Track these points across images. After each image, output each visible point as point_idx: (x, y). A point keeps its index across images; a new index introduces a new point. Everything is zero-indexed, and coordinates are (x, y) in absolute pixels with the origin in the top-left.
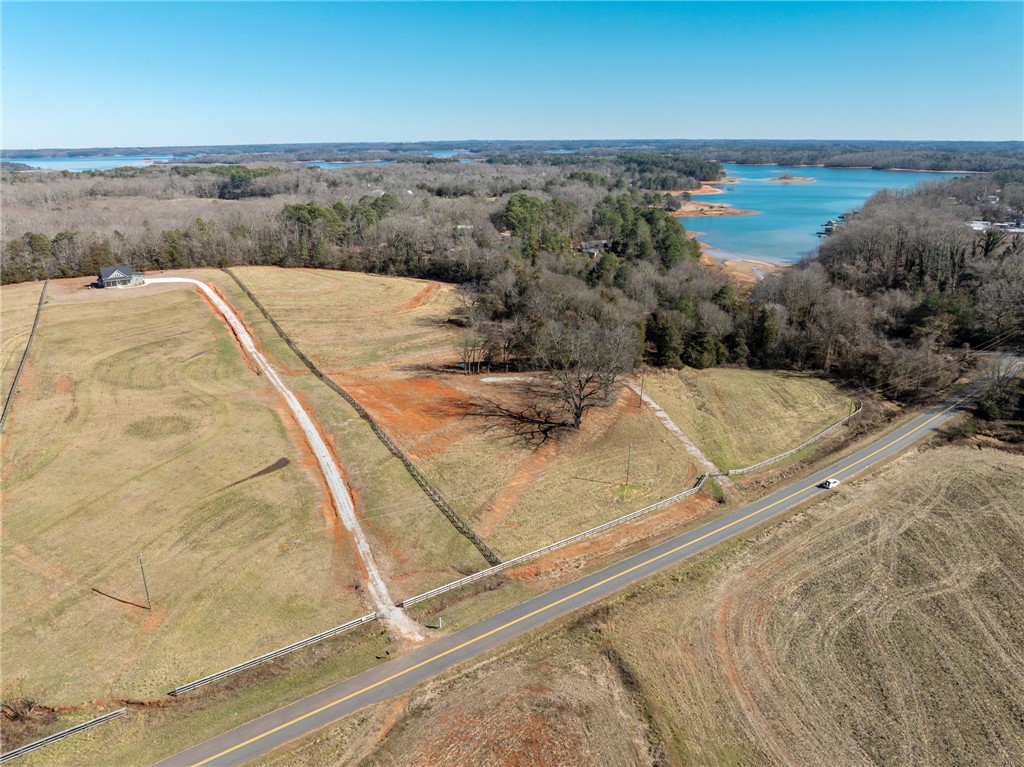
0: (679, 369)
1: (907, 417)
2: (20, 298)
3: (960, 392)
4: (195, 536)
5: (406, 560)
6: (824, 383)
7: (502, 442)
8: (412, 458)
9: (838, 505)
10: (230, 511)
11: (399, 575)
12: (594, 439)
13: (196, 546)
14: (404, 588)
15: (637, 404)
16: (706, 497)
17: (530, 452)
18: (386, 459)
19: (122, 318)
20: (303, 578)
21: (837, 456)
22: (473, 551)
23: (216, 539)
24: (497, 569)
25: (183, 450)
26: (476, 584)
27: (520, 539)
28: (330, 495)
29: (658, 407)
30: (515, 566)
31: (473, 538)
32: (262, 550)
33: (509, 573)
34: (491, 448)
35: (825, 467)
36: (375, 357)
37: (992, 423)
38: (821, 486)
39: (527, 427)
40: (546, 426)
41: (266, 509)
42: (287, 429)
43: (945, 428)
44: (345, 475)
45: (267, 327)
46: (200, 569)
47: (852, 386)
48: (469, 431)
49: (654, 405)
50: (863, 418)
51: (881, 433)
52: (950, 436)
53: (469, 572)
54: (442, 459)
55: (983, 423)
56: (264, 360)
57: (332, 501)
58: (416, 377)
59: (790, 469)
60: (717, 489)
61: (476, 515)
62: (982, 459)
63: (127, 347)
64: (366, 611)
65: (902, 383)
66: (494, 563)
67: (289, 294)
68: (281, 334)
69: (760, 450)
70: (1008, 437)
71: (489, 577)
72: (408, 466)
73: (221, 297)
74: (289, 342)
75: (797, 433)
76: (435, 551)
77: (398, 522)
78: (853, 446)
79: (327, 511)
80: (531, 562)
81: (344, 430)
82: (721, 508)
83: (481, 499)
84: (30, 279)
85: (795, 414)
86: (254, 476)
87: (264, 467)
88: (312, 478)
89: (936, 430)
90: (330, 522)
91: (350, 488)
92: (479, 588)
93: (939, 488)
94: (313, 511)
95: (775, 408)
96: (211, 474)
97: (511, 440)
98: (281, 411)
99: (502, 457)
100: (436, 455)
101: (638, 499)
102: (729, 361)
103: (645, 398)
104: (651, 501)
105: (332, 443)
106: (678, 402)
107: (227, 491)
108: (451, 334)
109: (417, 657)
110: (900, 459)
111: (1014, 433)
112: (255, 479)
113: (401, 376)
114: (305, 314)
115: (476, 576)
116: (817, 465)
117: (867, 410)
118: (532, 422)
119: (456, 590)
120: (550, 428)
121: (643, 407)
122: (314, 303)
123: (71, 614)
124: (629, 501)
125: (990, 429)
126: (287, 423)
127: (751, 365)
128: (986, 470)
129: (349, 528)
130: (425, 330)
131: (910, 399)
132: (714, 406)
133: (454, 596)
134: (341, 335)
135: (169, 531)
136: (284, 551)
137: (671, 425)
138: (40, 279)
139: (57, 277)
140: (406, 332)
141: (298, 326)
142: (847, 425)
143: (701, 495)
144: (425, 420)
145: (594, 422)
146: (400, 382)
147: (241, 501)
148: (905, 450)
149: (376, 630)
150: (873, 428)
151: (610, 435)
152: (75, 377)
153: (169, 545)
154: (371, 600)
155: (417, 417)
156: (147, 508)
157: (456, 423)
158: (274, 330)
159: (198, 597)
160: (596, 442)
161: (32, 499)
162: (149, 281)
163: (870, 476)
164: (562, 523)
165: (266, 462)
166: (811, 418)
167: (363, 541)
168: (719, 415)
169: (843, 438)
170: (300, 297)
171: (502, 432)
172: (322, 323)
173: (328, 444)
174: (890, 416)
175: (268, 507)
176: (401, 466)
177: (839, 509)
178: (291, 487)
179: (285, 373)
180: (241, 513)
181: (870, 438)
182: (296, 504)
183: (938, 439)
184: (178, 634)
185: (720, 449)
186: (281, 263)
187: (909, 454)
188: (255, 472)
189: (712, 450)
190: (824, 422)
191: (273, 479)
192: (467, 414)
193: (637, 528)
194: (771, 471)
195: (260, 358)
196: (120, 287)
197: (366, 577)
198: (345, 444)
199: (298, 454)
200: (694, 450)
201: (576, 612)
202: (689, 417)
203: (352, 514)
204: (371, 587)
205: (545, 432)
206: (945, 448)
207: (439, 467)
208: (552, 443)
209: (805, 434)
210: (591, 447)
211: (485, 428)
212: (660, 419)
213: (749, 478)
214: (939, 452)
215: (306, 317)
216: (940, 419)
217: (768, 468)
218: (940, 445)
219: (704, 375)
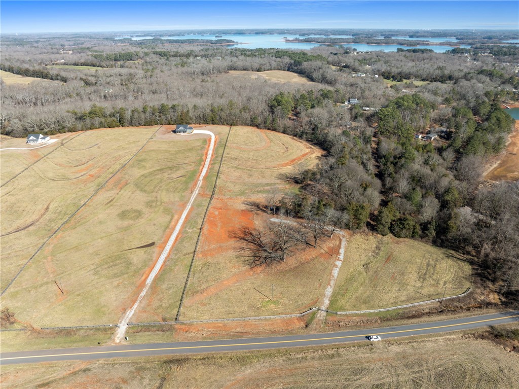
0: (383, 235)
2: (146, 134)
4: (99, 269)
5: (151, 305)
7: (242, 259)
8: (199, 256)
9: (363, 353)
11: (142, 310)
12: (287, 269)
13: (96, 273)
14: (138, 317)
15: (334, 252)
17: (249, 267)
18: (189, 254)
19: (170, 151)
21: (406, 321)
23: (104, 272)
24: (175, 322)
26: (161, 326)
28: (155, 264)
30: (182, 324)
31: (181, 305)
32: (112, 282)
33: (177, 326)
34: (235, 260)
35: (389, 326)
36: (243, 193)
38: (368, 338)
41: (129, 264)
42: (169, 228)
45: (217, 166)
46: (89, 283)
48: (234, 248)
49: (341, 257)
51: (452, 316)
52: (497, 335)
53: (164, 320)
54: (210, 260)
56: (200, 185)
57: (153, 268)
58: (247, 210)
59: (368, 320)
60: (312, 319)
61: (195, 293)
63: (159, 168)
66: (177, 320)
67: (240, 148)
68: (219, 171)
69: (365, 302)
71: (168, 325)
72: (193, 259)
73: (215, 145)
74: (217, 177)
75: (403, 298)
76: (164, 305)
77: (165, 286)
78: (425, 319)
79: (147, 272)
80: (189, 325)
81: (188, 233)
82: (301, 330)
83: (204, 286)
84: (157, 124)
86: (136, 248)
87: (144, 244)
88: (155, 255)
89: (491, 327)
90: (143, 278)
91: (164, 264)
94: (142, 271)
96: (125, 243)
97: (247, 258)
98: (176, 217)
99: (235, 267)
100: (210, 257)
101: (267, 310)
102: (422, 237)
103: (342, 251)
105: (178, 239)
107: (124, 252)
108: (287, 186)
113: (243, 207)
114: (237, 162)
115: (164, 323)
119: (152, 326)
121: (334, 256)
122: (246, 156)
123: (44, 288)
124: (264, 309)
126: (173, 223)
127: (434, 243)
129: (147, 283)
130: (278, 181)
134: (240, 177)
135: (92, 264)
136: (118, 285)
137: (336, 272)
138: (161, 124)
139: (167, 124)
140: (269, 181)
141: (229, 168)
142: (441, 303)
143: (300, 319)
144: (224, 237)
146: (238, 211)
147: (125, 258)
150: (456, 310)
152: (129, 181)
153: (88, 270)
154: (123, 319)
155: (223, 234)
157: (233, 243)
158: (217, 169)
159: (79, 295)
160: (286, 271)
161: (68, 238)
162: (196, 131)
165: (148, 242)
166: (425, 291)
167: (145, 291)
169: (427, 311)
170: (244, 151)
171: (248, 252)
172: (238, 168)
173: (176, 239)
174: (483, 305)
175: (131, 264)
176: (190, 259)
177: (360, 355)
178: (145, 257)
179: (200, 194)
180: (121, 263)
181: (443, 317)
182: (140, 266)
183: (486, 334)
184: (63, 307)
185: (343, 296)
186: (258, 126)
187: (453, 336)
188: (140, 246)
189: (339, 294)
192: (243, 239)
193: (251, 325)
194: (354, 318)
195: (200, 183)
196: (182, 134)
197: (131, 307)
198: (182, 241)
199: (161, 241)
200: (329, 291)
201: (176, 356)
202: (352, 269)
203: (153, 277)
204: (128, 312)
205: (267, 258)
206: (485, 340)
207: (205, 264)
208: (264, 265)
211: (243, 249)
212: (334, 266)
213: (337, 318)
214: (476, 342)
215: (236, 164)
216: (505, 320)
217: (357, 315)
218: (483, 337)
219: (397, 243)
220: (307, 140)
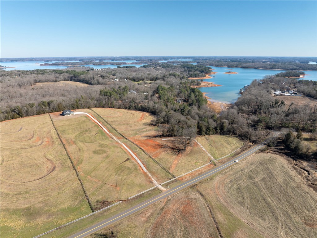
0: (204, 136)
1: (253, 146)
3: (265, 141)
4: (118, 174)
5: (158, 177)
6: (237, 138)
7: (170, 154)
8: (153, 157)
10: (122, 169)
11: (158, 180)
13: (119, 175)
14: (160, 182)
15: (196, 144)
16: (212, 164)
17: (176, 156)
18: (148, 158)
19: (74, 124)
20: (141, 181)
21: (238, 155)
22: (170, 175)
23: (122, 174)
24: (175, 178)
25: (107, 157)
26: (172, 181)
27: (178, 173)
29: (201, 145)
30: (178, 178)
31: (169, 173)
32: (131, 176)
33: (178, 179)
34: (168, 155)
35: (236, 158)
36: (137, 134)
37: (271, 148)
38: (235, 162)
39: (175, 150)
40: (179, 150)
42: (126, 152)
43: (261, 149)
44: (141, 161)
47: (243, 139)
48: (163, 151)
49: (200, 145)
50: (245, 147)
51: (248, 150)
52: (262, 151)
53: (170, 179)
55: (269, 147)
57: (141, 167)
58: (147, 139)
59: (229, 158)
60: (214, 163)
61: (169, 168)
62: (268, 155)
64: (154, 186)
65: (254, 138)
66: (175, 177)
67: (110, 117)
68: (113, 128)
69: (223, 154)
70: (274, 151)
71: (174, 180)
72: (153, 159)
74: (115, 130)
75: (230, 150)
76: (163, 176)
77: (154, 170)
78: (242, 153)
80: (181, 177)
81: (137, 152)
82: (215, 167)
83: (169, 166)
85: (230, 146)
86: (124, 162)
87: (125, 160)
88: (135, 162)
89: (259, 149)
90: (142, 170)
91: (143, 164)
92: (173, 182)
93: (258, 162)
94: (138, 169)
95: (226, 145)
96: (115, 162)
97: (172, 153)
98: (122, 148)
99: (171, 157)
100: (158, 157)
101: (199, 165)
103: (198, 143)
104: (202, 165)
106: (205, 144)
107: (120, 165)
108: (152, 127)
109: (166, 192)
110: (251, 156)
111: (275, 150)
112: (124, 163)
113: (144, 138)
114: (116, 122)
115: (172, 180)
116: (234, 157)
117: (245, 145)
118: (175, 149)
119: (169, 182)
120: (179, 151)
121: (198, 145)
122: (118, 120)
124: (197, 165)
125: (270, 149)
126: (125, 150)
127: (221, 134)
128: (268, 158)
129: (146, 172)
130: (146, 126)
131: (255, 142)
132: (213, 144)
133: (169, 183)
134: (127, 128)
136: (135, 176)
137: (204, 149)
140: (142, 127)
141: (116, 126)
142: (241, 148)
143: (211, 164)
144: (153, 149)
145: (188, 149)
146: (144, 140)
147: (123, 167)
148: (252, 154)
149: (157, 189)
150: (246, 149)
151: (192, 152)
152: (73, 140)
153: (114, 175)
154: (155, 184)
155: (151, 148)
156: (107, 168)
157: (160, 150)
158: (110, 127)
160: (189, 153)
161: (85, 167)
162: (75, 113)
163: (245, 160)
164: (185, 170)
166: (234, 147)
167: (149, 174)
168: (214, 147)
169: (240, 151)
170: (114, 118)
171: (170, 151)
172: (121, 125)
173: (135, 155)
174: (250, 146)
175: (129, 168)
176: (152, 159)
177: (238, 166)
178: (132, 164)
179: (118, 138)
180: (124, 169)
181: (245, 151)
182: (134, 167)
183: (259, 151)
185: (215, 154)
186: (103, 107)
187: (253, 155)
188: (124, 161)
189: (213, 155)
190: (236, 148)
191: (127, 163)
192: (162, 148)
193: (199, 171)
195: (111, 134)
196: (68, 115)
197: (152, 180)
198: (139, 155)
199: (130, 157)
200: (209, 155)
201: (191, 185)
202: (208, 147)
203: (145, 169)
204: (154, 182)
205: (178, 151)
206: (261, 153)
207: (159, 159)
208: (180, 154)
209: (232, 151)
210: (188, 154)
211: (166, 151)
212: (202, 148)
213: (220, 161)
215: (117, 123)
216: (260, 147)
217: (224, 158)
218: (260, 153)
219: (210, 137)
220: (134, 110)
